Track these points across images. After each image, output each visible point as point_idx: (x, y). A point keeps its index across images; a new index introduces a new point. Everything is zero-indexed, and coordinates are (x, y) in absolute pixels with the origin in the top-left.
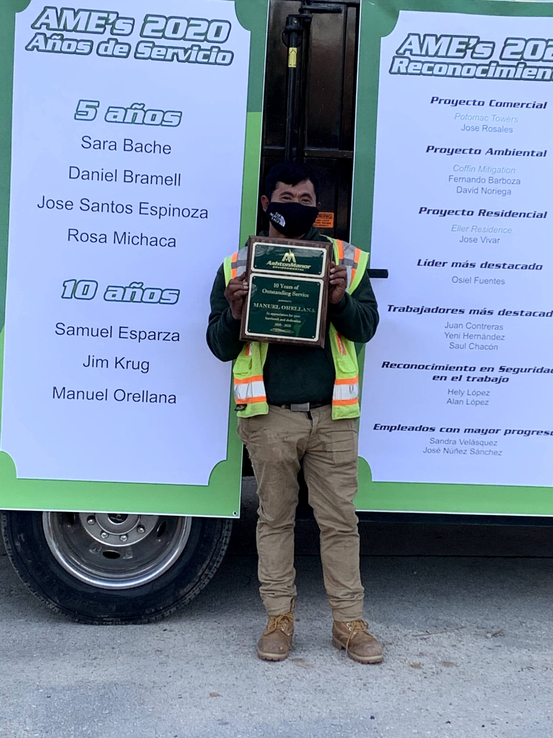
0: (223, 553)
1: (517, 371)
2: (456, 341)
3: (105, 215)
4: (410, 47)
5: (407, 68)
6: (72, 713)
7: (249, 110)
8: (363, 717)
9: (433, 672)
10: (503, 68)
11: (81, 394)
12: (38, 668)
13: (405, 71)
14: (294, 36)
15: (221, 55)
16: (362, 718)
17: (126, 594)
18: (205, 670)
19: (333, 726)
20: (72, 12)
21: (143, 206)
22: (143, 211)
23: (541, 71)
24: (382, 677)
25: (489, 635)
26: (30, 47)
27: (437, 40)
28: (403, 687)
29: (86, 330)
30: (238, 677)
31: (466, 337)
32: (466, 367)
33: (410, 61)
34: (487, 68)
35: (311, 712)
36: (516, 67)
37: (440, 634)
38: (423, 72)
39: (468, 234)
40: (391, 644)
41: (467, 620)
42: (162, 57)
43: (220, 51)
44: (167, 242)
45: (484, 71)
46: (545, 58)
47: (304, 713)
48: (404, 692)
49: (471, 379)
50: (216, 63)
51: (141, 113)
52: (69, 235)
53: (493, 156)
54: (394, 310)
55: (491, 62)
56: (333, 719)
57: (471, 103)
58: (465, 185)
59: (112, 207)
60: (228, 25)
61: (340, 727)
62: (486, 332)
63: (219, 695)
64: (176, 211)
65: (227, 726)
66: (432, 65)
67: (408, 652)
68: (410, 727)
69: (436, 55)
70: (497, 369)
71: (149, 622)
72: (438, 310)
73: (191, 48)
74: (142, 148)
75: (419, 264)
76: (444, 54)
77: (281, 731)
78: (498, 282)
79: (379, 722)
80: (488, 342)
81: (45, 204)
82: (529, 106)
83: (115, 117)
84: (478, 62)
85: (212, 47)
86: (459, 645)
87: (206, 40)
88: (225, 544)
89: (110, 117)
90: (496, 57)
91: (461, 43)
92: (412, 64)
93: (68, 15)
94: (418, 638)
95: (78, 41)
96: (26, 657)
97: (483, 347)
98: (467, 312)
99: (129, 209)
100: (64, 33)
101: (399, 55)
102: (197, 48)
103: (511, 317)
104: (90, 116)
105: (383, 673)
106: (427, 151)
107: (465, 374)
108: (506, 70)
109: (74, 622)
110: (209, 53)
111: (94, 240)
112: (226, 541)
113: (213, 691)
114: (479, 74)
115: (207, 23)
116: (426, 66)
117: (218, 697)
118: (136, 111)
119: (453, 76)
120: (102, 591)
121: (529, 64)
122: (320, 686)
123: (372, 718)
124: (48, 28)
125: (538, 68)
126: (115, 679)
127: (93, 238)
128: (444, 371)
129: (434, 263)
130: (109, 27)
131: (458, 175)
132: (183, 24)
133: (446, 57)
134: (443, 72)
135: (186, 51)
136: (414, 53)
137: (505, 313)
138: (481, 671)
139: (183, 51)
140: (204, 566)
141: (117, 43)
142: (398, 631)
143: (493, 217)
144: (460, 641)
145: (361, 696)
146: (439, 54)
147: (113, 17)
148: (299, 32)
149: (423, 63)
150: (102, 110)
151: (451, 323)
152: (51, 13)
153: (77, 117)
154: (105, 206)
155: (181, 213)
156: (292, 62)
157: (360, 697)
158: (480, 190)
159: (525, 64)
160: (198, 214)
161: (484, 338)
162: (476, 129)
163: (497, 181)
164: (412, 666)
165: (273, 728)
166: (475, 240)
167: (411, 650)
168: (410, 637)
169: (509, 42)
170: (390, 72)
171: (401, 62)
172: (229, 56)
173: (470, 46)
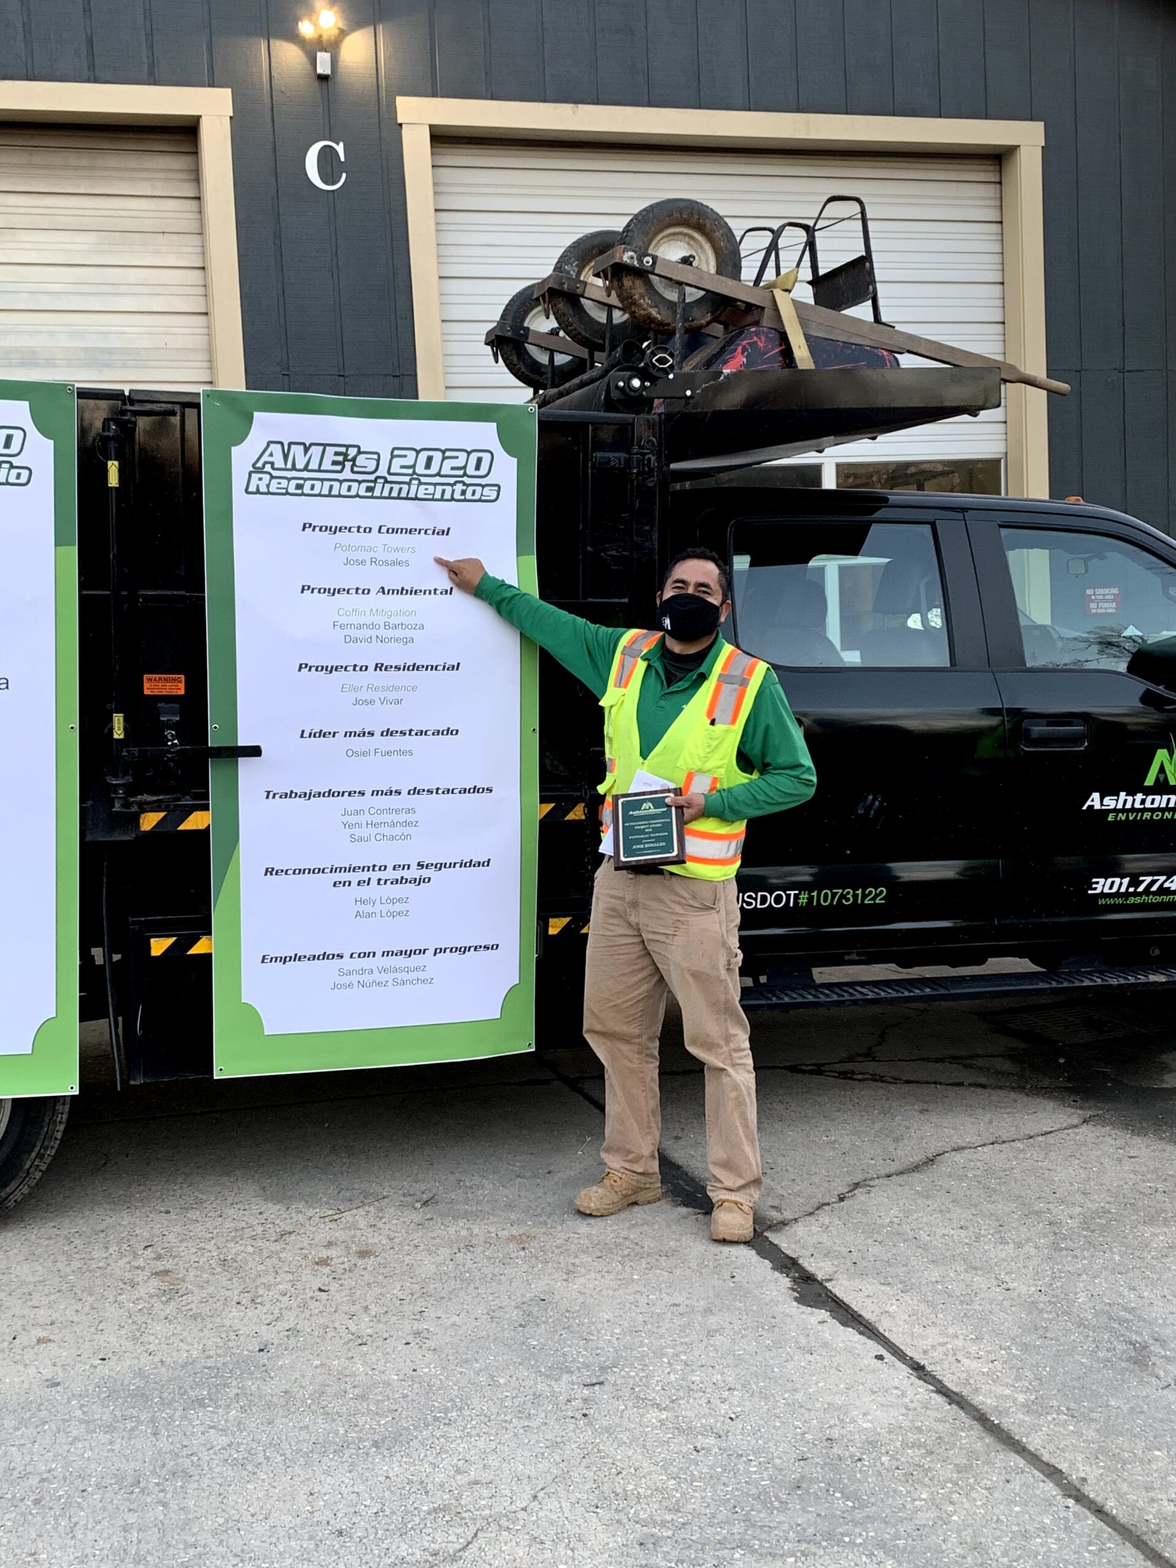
0: (59, 1135)
1: (439, 867)
2: (358, 832)
4: (270, 459)
5: (268, 486)
7: (58, 543)
8: (248, 1351)
9: (345, 1269)
10: (392, 485)
13: (266, 491)
14: (112, 446)
15: (14, 472)
16: (246, 1353)
18: (34, 1303)
19: (206, 1370)
23: (439, 489)
25: (418, 1205)
27: (306, 450)
28: (304, 1296)
30: (79, 1309)
31: (370, 826)
32: (374, 866)
34: (372, 484)
35: (178, 1351)
36: (409, 484)
37: (355, 1211)
38: (290, 491)
39: (363, 695)
40: (290, 1233)
41: (390, 1186)
43: (12, 467)
45: (370, 489)
46: (442, 473)
47: (167, 1353)
49: (382, 882)
53: (386, 596)
54: (274, 798)
55: (377, 478)
56: (207, 1358)
57: (354, 530)
58: (354, 633)
60: (22, 433)
61: (216, 1371)
62: (395, 817)
63: (50, 1340)
65: (59, 1388)
66: (302, 482)
67: (312, 1242)
68: (311, 1357)
69: (306, 469)
70: (414, 866)
72: (330, 794)
75: (302, 736)
76: (316, 468)
77: (133, 1388)
78: (403, 753)
79: (270, 1355)
80: (398, 831)
82: (428, 532)
84: (360, 477)
86: (380, 1225)
88: (60, 1122)
90: (382, 471)
91: (337, 454)
92: (274, 481)
94: (327, 1219)
97: (393, 838)
98: (368, 793)
101: (257, 470)
103: (425, 796)
105: (278, 1280)
106: (302, 592)
107: (374, 876)
108: (396, 487)
112: (62, 1118)
113: (43, 1334)
114: (362, 492)
116: (293, 483)
117: (48, 1344)
119: (329, 495)
121: (423, 480)
122: (191, 1310)
123: (261, 1349)
125: (435, 485)
128: (347, 873)
129: (322, 734)
131: (344, 620)
133: (319, 471)
134: (316, 491)
136: (276, 466)
137: (416, 791)
138: (407, 1259)
140: (33, 1155)
142: (301, 1212)
143: (393, 673)
144: (381, 1219)
145: (247, 1317)
146: (310, 468)
148: (119, 440)
149: (289, 479)
151: (349, 809)
156: (113, 480)
158: (374, 638)
159: (419, 480)
161: (394, 825)
162: (363, 562)
163: (395, 627)
164: (317, 1263)
165: (122, 1384)
166: (372, 702)
167: (316, 1240)
168: (316, 1219)
169: (396, 452)
170: (247, 491)
171: (260, 479)
172: (25, 474)
173: (349, 457)
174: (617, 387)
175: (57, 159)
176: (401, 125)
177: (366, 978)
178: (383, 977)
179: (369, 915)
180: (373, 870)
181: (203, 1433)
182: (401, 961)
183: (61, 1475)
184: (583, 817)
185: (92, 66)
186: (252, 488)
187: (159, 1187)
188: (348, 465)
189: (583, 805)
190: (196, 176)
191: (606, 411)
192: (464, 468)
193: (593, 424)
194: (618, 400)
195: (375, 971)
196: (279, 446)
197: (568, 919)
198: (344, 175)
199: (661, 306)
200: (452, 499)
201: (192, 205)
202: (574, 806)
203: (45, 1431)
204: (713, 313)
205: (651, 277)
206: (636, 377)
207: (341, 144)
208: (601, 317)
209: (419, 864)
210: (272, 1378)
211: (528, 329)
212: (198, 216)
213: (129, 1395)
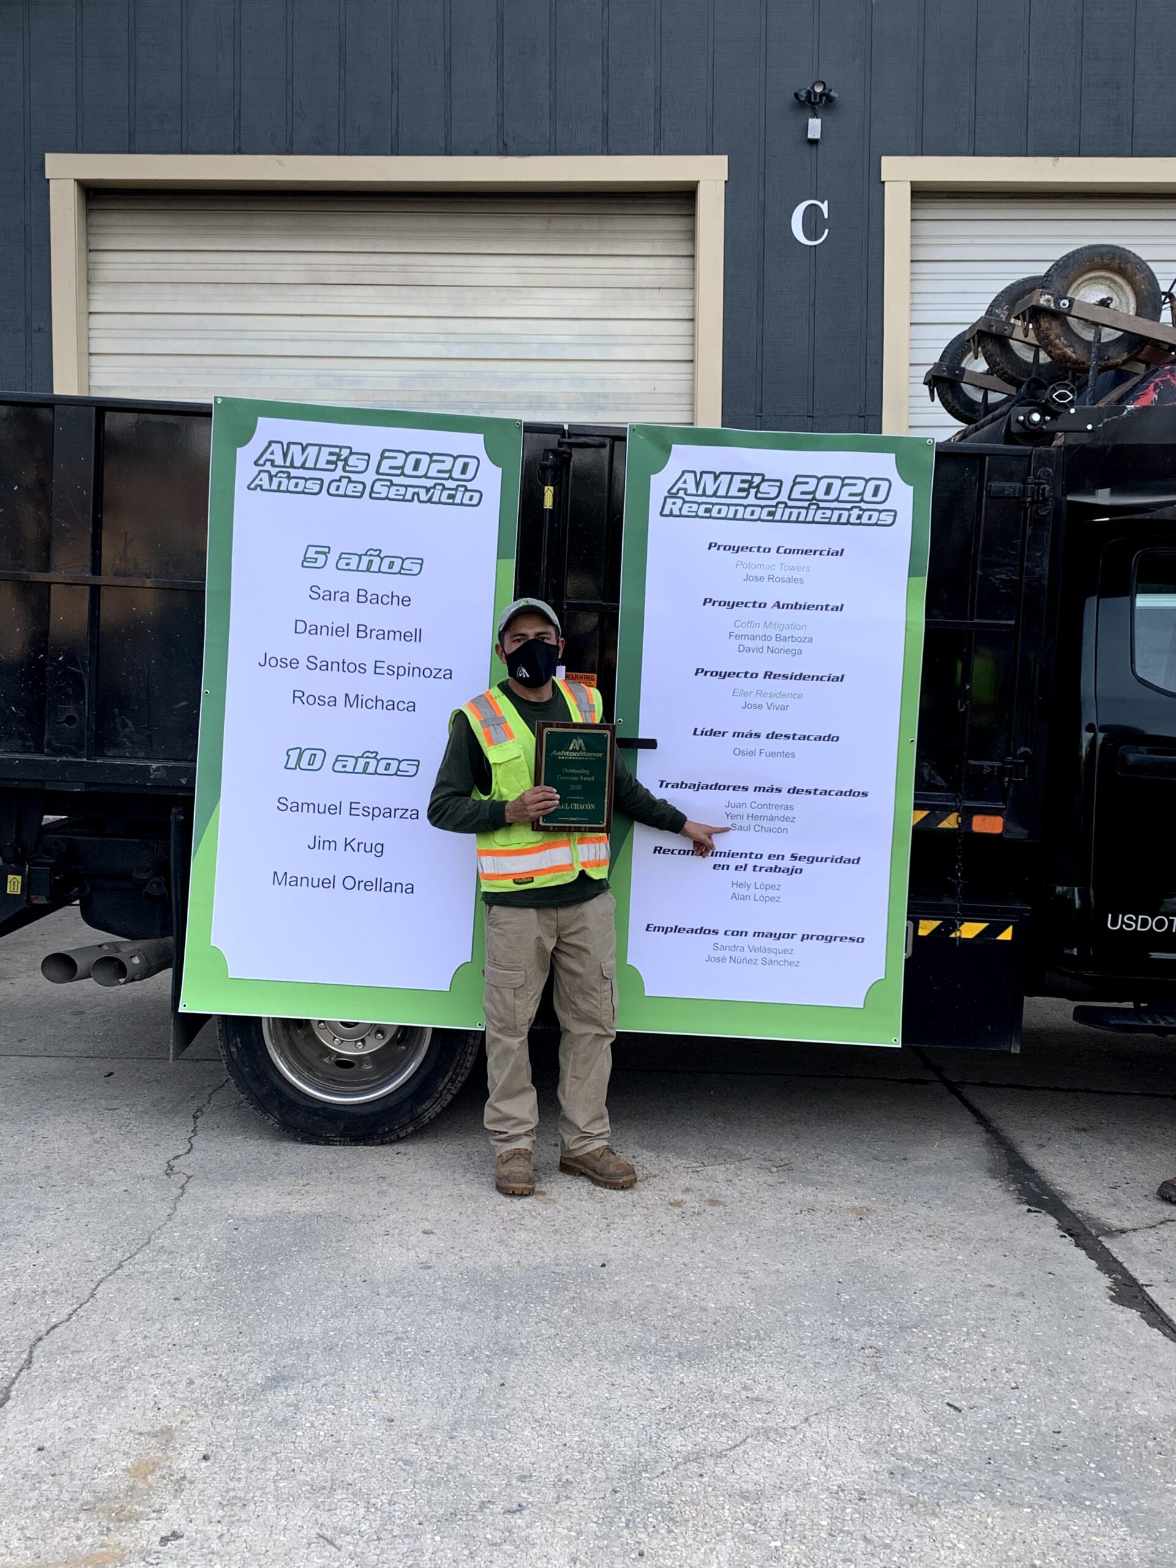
0: (468, 1065)
1: (812, 860)
2: (738, 823)
3: (334, 674)
4: (684, 486)
5: (680, 509)
6: (256, 1249)
7: (499, 556)
8: (593, 1264)
9: (694, 1212)
10: (792, 510)
11: (305, 880)
12: (237, 1194)
13: (678, 513)
14: (550, 474)
15: (468, 494)
16: (590, 1266)
17: (357, 1110)
18: (427, 1202)
19: (553, 1275)
20: (300, 447)
21: (378, 664)
22: (378, 670)
23: (836, 513)
24: (632, 1216)
25: (774, 1169)
26: (252, 486)
27: (716, 478)
29: (311, 807)
30: (463, 1211)
31: (750, 818)
32: (751, 854)
33: (685, 502)
34: (774, 509)
35: (534, 1256)
36: (807, 508)
37: (717, 1167)
38: (699, 514)
39: (751, 700)
40: (655, 1176)
41: (754, 1151)
42: (401, 497)
43: (466, 490)
44: (406, 706)
45: (770, 514)
46: (840, 499)
47: (525, 1257)
48: (652, 1235)
49: (757, 869)
50: (462, 504)
51: (377, 560)
52: (294, 697)
53: (781, 610)
54: (666, 786)
55: (778, 503)
56: (557, 1265)
57: (755, 549)
58: (748, 643)
59: (343, 666)
60: (476, 461)
61: (561, 1276)
62: (774, 812)
64: (417, 671)
65: (429, 1270)
66: (710, 506)
67: (672, 1186)
68: (644, 1278)
69: (715, 495)
70: (788, 857)
71: (382, 1143)
72: (717, 787)
73: (434, 487)
74: (378, 599)
75: (695, 734)
76: (724, 494)
78: (786, 755)
79: (610, 1270)
80: (776, 824)
81: (266, 661)
82: (823, 553)
83: (348, 564)
84: (763, 503)
85: (458, 486)
86: (735, 1180)
87: (450, 478)
88: (471, 1054)
89: (342, 564)
90: (783, 497)
91: (743, 481)
92: (686, 505)
93: (295, 450)
94: (690, 1170)
95: (306, 480)
96: (228, 1181)
98: (751, 789)
99: (361, 668)
100: (290, 470)
101: (671, 495)
102: (441, 487)
103: (803, 796)
104: (320, 564)
106: (704, 604)
107: (751, 862)
108: (795, 512)
109: (298, 1141)
110: (454, 492)
111: (322, 703)
112: (472, 1051)
113: (428, 1226)
114: (764, 516)
115: (452, 459)
116: (703, 507)
117: (430, 1235)
118: (371, 558)
119: (734, 519)
120: (328, 1106)
121: (822, 505)
122: (554, 1225)
123: (603, 1265)
124: (273, 465)
125: (833, 509)
126: (320, 1210)
127: (320, 700)
128: (726, 858)
129: (713, 733)
130: (340, 464)
131: (740, 631)
132: (425, 460)
133: (726, 497)
134: (723, 515)
135: (428, 490)
136: (688, 492)
137: (795, 791)
138: (752, 1213)
139: (424, 490)
140: (446, 1079)
141: (350, 481)
143: (781, 681)
144: (738, 1176)
145: (599, 1238)
146: (718, 494)
147: (345, 453)
148: (553, 468)
149: (700, 504)
150: (333, 557)
151: (733, 802)
152: (277, 448)
153: (305, 564)
154: (335, 665)
155: (422, 673)
156: (548, 503)
157: (597, 1240)
158: (765, 649)
159: (818, 505)
160: (441, 675)
161: (772, 819)
162: (761, 579)
163: (786, 639)
164: (671, 1204)
165: (481, 1275)
166: (760, 707)
167: (676, 1185)
168: (681, 1168)
169: (799, 480)
170: (661, 514)
171: (674, 503)
172: (477, 496)
173: (754, 485)
174: (1018, 421)
175: (571, 224)
176: (883, 182)
177: (737, 954)
178: (752, 955)
179: (744, 898)
180: (750, 857)
181: (536, 1323)
182: (769, 942)
183: (413, 1336)
184: (957, 826)
185: (606, 140)
186: (666, 511)
188: (753, 491)
189: (957, 814)
190: (691, 236)
191: (1005, 443)
192: (862, 494)
193: (989, 455)
194: (1018, 434)
195: (746, 949)
196: (693, 474)
197: (938, 923)
198: (827, 231)
199: (1077, 345)
200: (848, 523)
201: (685, 263)
202: (948, 815)
203: (409, 1302)
204: (1129, 352)
205: (1069, 319)
206: (1036, 411)
207: (826, 202)
208: (1027, 356)
209: (792, 856)
210: (606, 1289)
211: (964, 369)
212: (691, 272)
213: (485, 1285)
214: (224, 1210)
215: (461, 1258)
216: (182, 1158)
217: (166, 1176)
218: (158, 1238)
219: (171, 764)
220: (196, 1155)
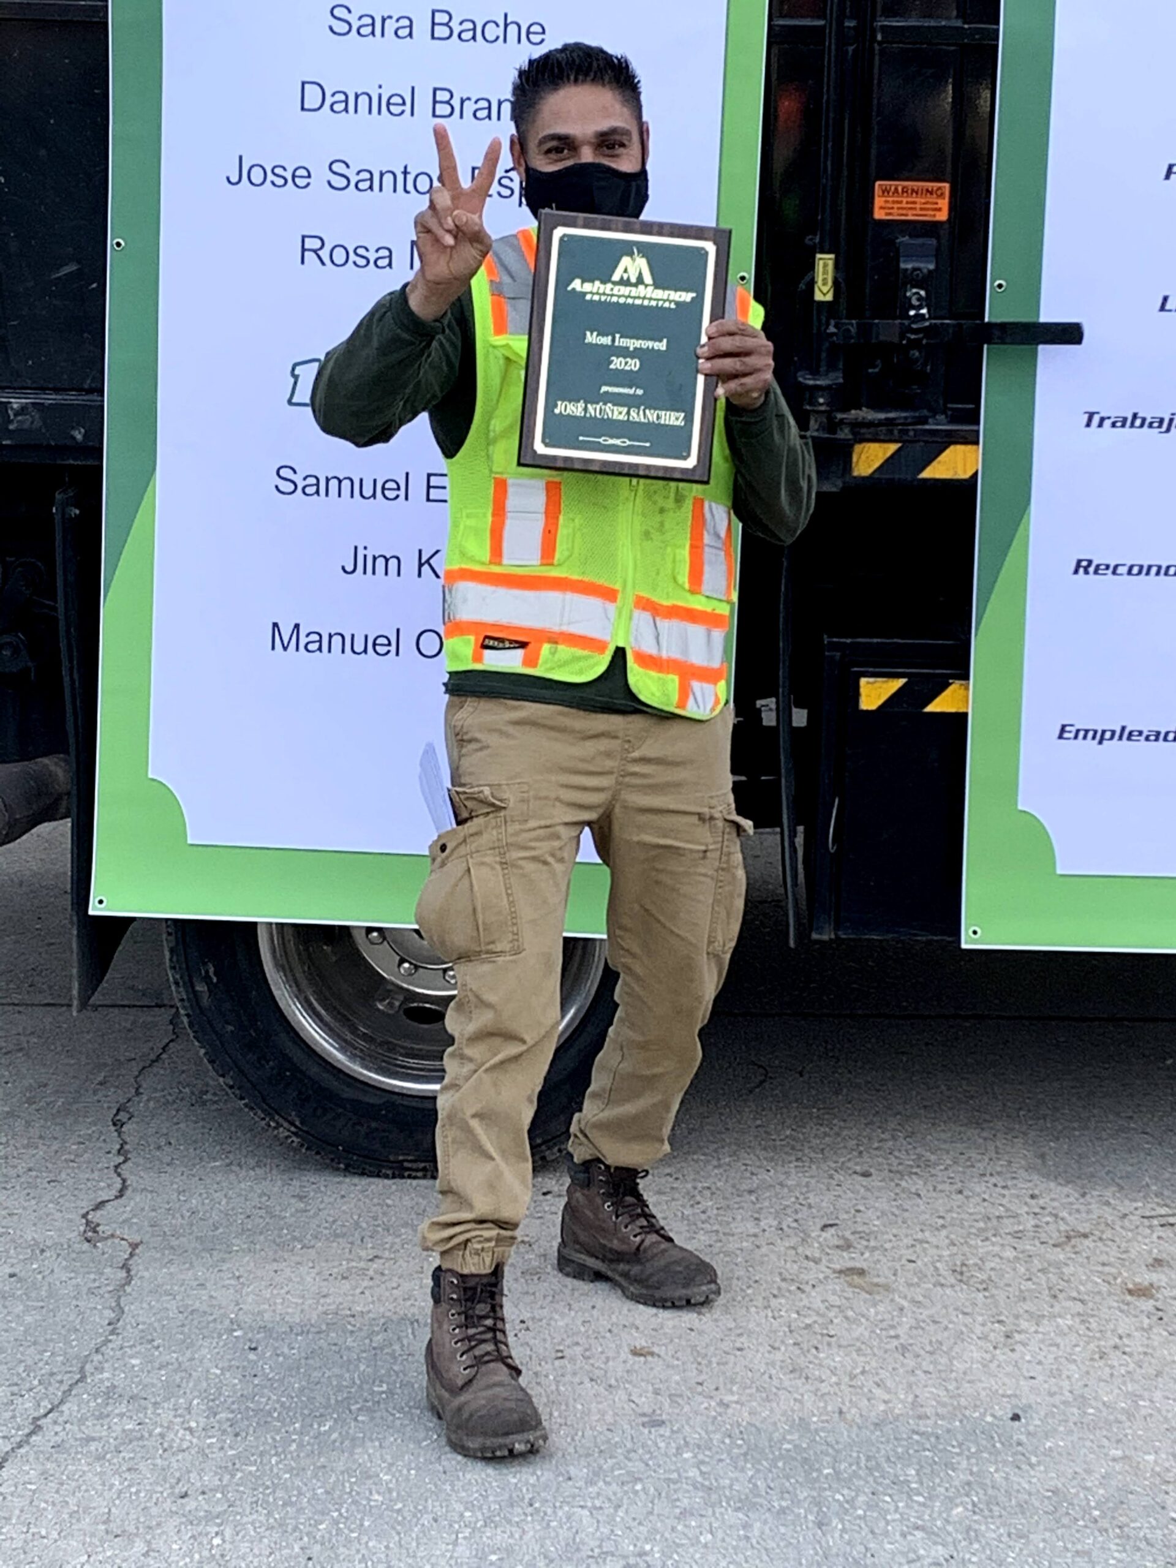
3: (388, 200)
6: (302, 1390)
8: (993, 1415)
11: (337, 641)
12: (238, 1278)
16: (989, 1419)
19: (916, 1437)
24: (1054, 1316)
28: (1102, 1343)
29: (346, 484)
35: (869, 1400)
40: (1085, 1236)
47: (851, 1401)
48: (1103, 1356)
52: (304, 250)
54: (1100, 425)
56: (920, 1417)
59: (405, 180)
61: (933, 1439)
63: (652, 1354)
65: (662, 1431)
67: (1124, 1256)
68: (1105, 1442)
74: (475, 31)
75: (1162, 308)
77: (789, 1446)
79: (1031, 1428)
81: (243, 174)
94: (1155, 1222)
96: (215, 1253)
105: (1057, 1309)
109: (338, 1169)
111: (363, 262)
113: (641, 1342)
117: (649, 1358)
122: (897, 1337)
123: (1016, 1417)
126: (415, 1310)
127: (359, 257)
142: (1108, 1204)
145: (996, 1363)
154: (388, 179)
157: (993, 1366)
164: (1130, 1292)
165: (770, 1438)
167: (1133, 1254)
168: (1135, 1219)
181: (904, 1535)
187: (855, 1131)
203: (636, 1493)
210: (1031, 1465)
213: (781, 1457)
214: (217, 1313)
215: (721, 1403)
216: (109, 1206)
217: (86, 1246)
218: (99, 1369)
219: (50, 399)
220: (134, 1201)
